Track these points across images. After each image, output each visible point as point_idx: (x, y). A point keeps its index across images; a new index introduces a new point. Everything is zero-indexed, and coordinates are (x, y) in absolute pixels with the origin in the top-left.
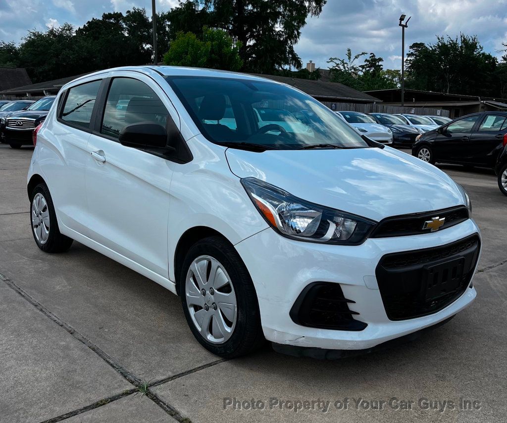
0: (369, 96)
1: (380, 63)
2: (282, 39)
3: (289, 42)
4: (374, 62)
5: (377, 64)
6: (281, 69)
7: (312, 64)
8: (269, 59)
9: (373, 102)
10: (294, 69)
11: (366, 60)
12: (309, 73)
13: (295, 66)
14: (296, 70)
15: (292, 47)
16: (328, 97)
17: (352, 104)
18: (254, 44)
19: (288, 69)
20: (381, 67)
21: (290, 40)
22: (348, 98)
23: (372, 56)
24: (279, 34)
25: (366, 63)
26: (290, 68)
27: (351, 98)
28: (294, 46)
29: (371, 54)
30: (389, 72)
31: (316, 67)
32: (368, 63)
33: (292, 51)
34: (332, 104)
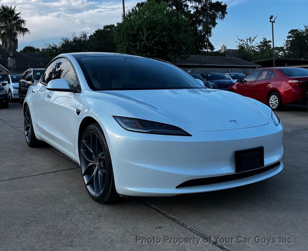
0: (255, 64)
1: (270, 44)
2: (203, 34)
5: (268, 44)
7: (224, 47)
9: (256, 67)
11: (261, 42)
13: (210, 49)
14: (211, 51)
16: (228, 65)
19: (207, 51)
20: (270, 46)
21: (207, 35)
23: (264, 40)
24: (201, 32)
25: (261, 44)
27: (242, 66)
28: (209, 38)
29: (264, 38)
30: (277, 48)
33: (208, 41)
34: (229, 69)
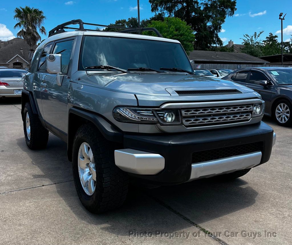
0: (262, 60)
1: (276, 39)
2: (212, 30)
4: (272, 38)
5: (274, 39)
7: (232, 42)
11: (267, 38)
12: (227, 49)
16: (236, 61)
18: (196, 34)
19: (215, 46)
20: (277, 41)
21: (216, 30)
23: (271, 35)
24: (210, 27)
27: (250, 62)
28: (218, 34)
29: (270, 33)
32: (268, 39)
33: (217, 37)
34: (238, 65)
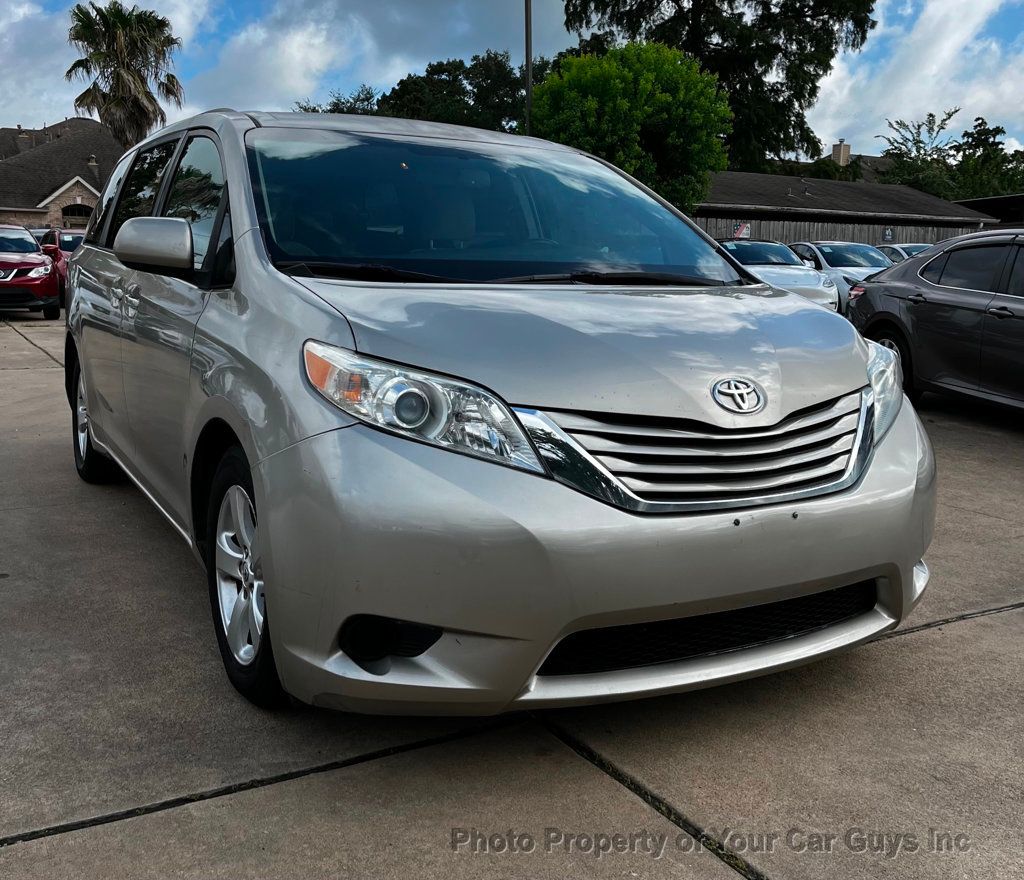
0: (968, 211)
1: (998, 138)
2: (781, 99)
3: (796, 104)
4: (983, 137)
5: (991, 140)
6: (776, 159)
7: (845, 146)
8: (754, 142)
9: (977, 223)
10: (804, 159)
11: (967, 134)
12: (837, 168)
13: (806, 152)
14: (810, 161)
15: (803, 114)
17: (930, 228)
19: (793, 159)
20: (1001, 146)
21: (798, 100)
22: (922, 216)
23: (980, 125)
24: (775, 90)
25: (966, 139)
26: (796, 158)
27: (928, 217)
28: (806, 114)
29: (977, 119)
30: (1018, 155)
31: (854, 152)
32: (970, 140)
33: (801, 123)
34: (885, 229)
